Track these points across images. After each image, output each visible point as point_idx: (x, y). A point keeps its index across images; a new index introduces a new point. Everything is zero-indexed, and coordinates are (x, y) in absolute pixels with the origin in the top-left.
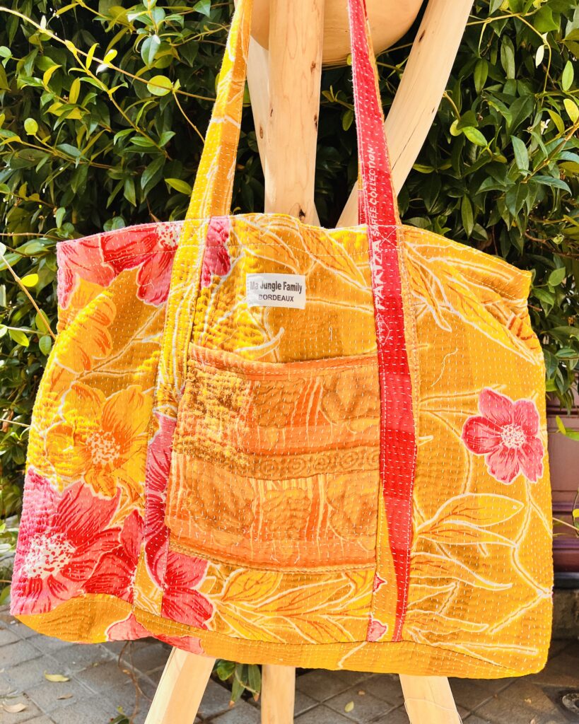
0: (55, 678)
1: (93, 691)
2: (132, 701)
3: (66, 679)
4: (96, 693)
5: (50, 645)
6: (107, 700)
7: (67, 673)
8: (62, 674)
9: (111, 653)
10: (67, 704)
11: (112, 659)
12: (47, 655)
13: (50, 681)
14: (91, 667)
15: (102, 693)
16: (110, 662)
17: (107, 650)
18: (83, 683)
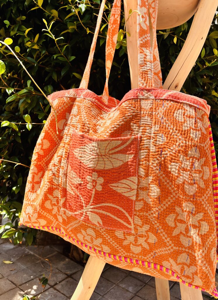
0: (7, 262)
1: (23, 267)
2: (40, 270)
3: (12, 262)
4: (25, 268)
5: (4, 249)
6: (29, 270)
7: (12, 260)
8: (10, 260)
9: (29, 251)
10: (13, 273)
11: (29, 253)
12: (3, 253)
13: (5, 264)
14: (22, 257)
15: (27, 268)
16: (29, 254)
17: (27, 250)
18: (19, 264)
